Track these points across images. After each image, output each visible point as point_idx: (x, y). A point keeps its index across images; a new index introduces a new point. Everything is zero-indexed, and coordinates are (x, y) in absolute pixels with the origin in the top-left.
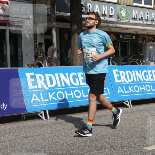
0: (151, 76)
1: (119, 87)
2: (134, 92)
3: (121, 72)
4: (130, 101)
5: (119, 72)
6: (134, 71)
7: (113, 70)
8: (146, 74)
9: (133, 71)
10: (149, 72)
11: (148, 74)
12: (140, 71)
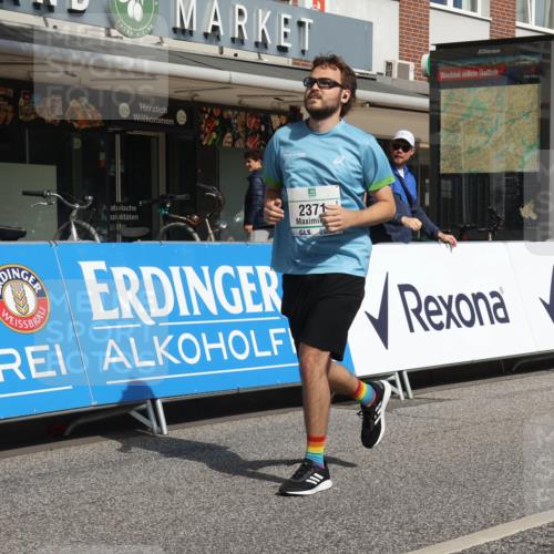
0: (252, 292)
1: (111, 343)
2: (176, 361)
3: (119, 272)
4: (159, 403)
5: (110, 272)
6: (178, 268)
7: (82, 264)
8: (231, 282)
9: (175, 270)
10: (244, 271)
11: (237, 284)
12: (205, 269)
